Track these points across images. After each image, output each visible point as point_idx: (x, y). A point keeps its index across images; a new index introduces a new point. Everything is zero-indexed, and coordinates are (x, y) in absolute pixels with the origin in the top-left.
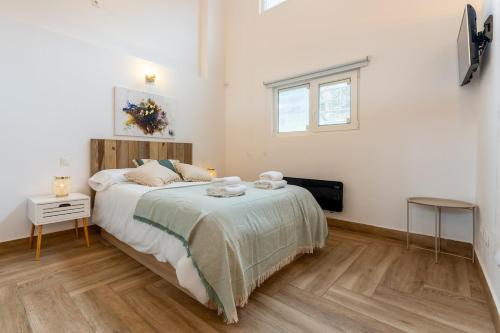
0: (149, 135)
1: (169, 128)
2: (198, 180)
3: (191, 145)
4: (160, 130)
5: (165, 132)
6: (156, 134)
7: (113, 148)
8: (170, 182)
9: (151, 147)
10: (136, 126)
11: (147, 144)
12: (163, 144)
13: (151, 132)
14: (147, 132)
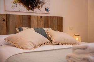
0: (30, 11)
1: (45, 6)
2: (64, 44)
3: (62, 18)
4: (39, 7)
5: (43, 9)
6: (36, 10)
7: (4, 20)
8: (40, 45)
9: (32, 19)
10: (21, 4)
11: (29, 18)
12: (41, 17)
13: (32, 9)
14: (29, 9)
